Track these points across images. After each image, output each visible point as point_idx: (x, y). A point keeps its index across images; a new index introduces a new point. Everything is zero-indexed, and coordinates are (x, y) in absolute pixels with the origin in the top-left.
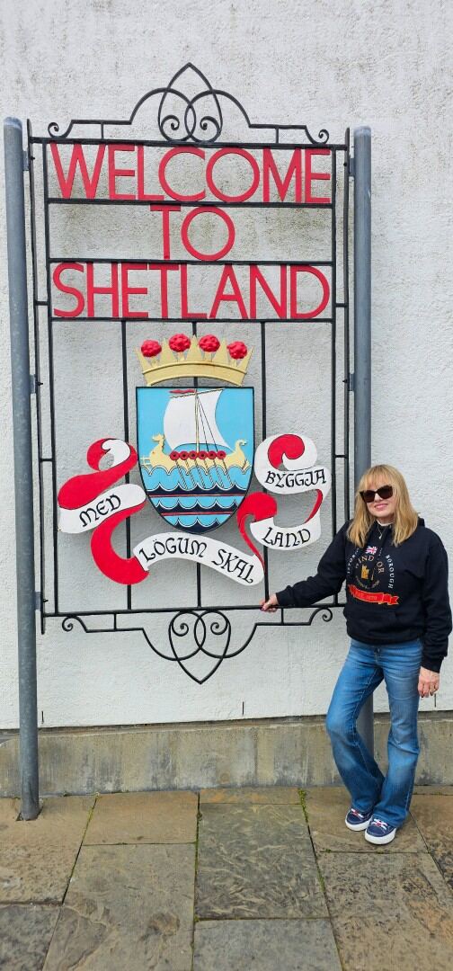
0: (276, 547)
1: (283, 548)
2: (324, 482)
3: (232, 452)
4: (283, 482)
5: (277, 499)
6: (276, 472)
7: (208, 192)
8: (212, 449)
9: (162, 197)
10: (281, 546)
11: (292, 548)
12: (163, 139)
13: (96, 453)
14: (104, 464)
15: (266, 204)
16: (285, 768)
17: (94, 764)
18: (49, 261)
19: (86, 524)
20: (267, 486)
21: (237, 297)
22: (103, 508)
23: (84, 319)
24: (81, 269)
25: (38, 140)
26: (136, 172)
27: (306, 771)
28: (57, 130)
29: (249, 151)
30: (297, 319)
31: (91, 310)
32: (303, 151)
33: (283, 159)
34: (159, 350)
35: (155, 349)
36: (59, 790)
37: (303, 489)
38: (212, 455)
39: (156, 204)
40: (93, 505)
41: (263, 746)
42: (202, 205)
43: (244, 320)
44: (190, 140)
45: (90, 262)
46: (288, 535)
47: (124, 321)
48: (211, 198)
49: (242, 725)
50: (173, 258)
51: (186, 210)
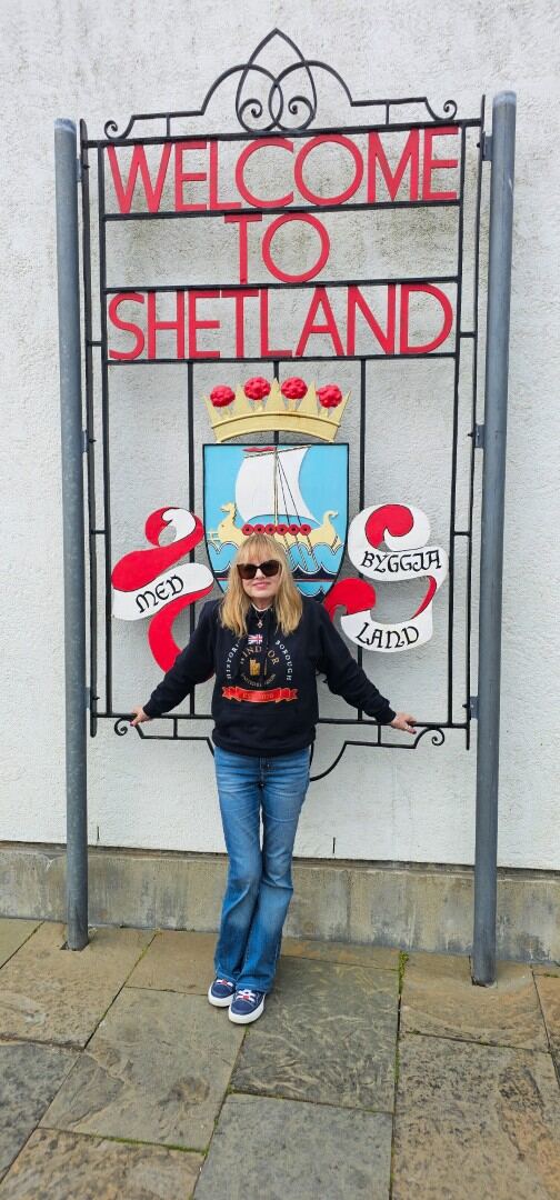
0: (373, 647)
1: (383, 650)
2: (439, 567)
3: (318, 526)
4: (384, 565)
5: (376, 589)
6: (376, 552)
7: (297, 195)
8: (294, 522)
9: (240, 204)
10: (379, 646)
11: (394, 650)
12: (242, 130)
13: (155, 524)
14: (165, 539)
15: (372, 205)
16: (385, 924)
17: (155, 894)
18: (104, 292)
19: (143, 610)
20: (362, 570)
21: (330, 328)
22: (163, 591)
23: (143, 362)
24: (141, 300)
25: (93, 144)
26: (208, 176)
27: (412, 931)
28: (115, 129)
29: (348, 136)
30: (408, 354)
31: (152, 349)
32: (422, 132)
33: (394, 144)
34: (232, 397)
35: (226, 396)
36: (116, 920)
37: (411, 575)
38: (294, 530)
39: (232, 213)
40: (151, 587)
41: (357, 893)
42: (287, 212)
43: (340, 358)
44: (276, 129)
45: (152, 291)
46: (389, 633)
47: (190, 363)
48: (299, 201)
49: (333, 866)
50: (250, 281)
51: (269, 219)
